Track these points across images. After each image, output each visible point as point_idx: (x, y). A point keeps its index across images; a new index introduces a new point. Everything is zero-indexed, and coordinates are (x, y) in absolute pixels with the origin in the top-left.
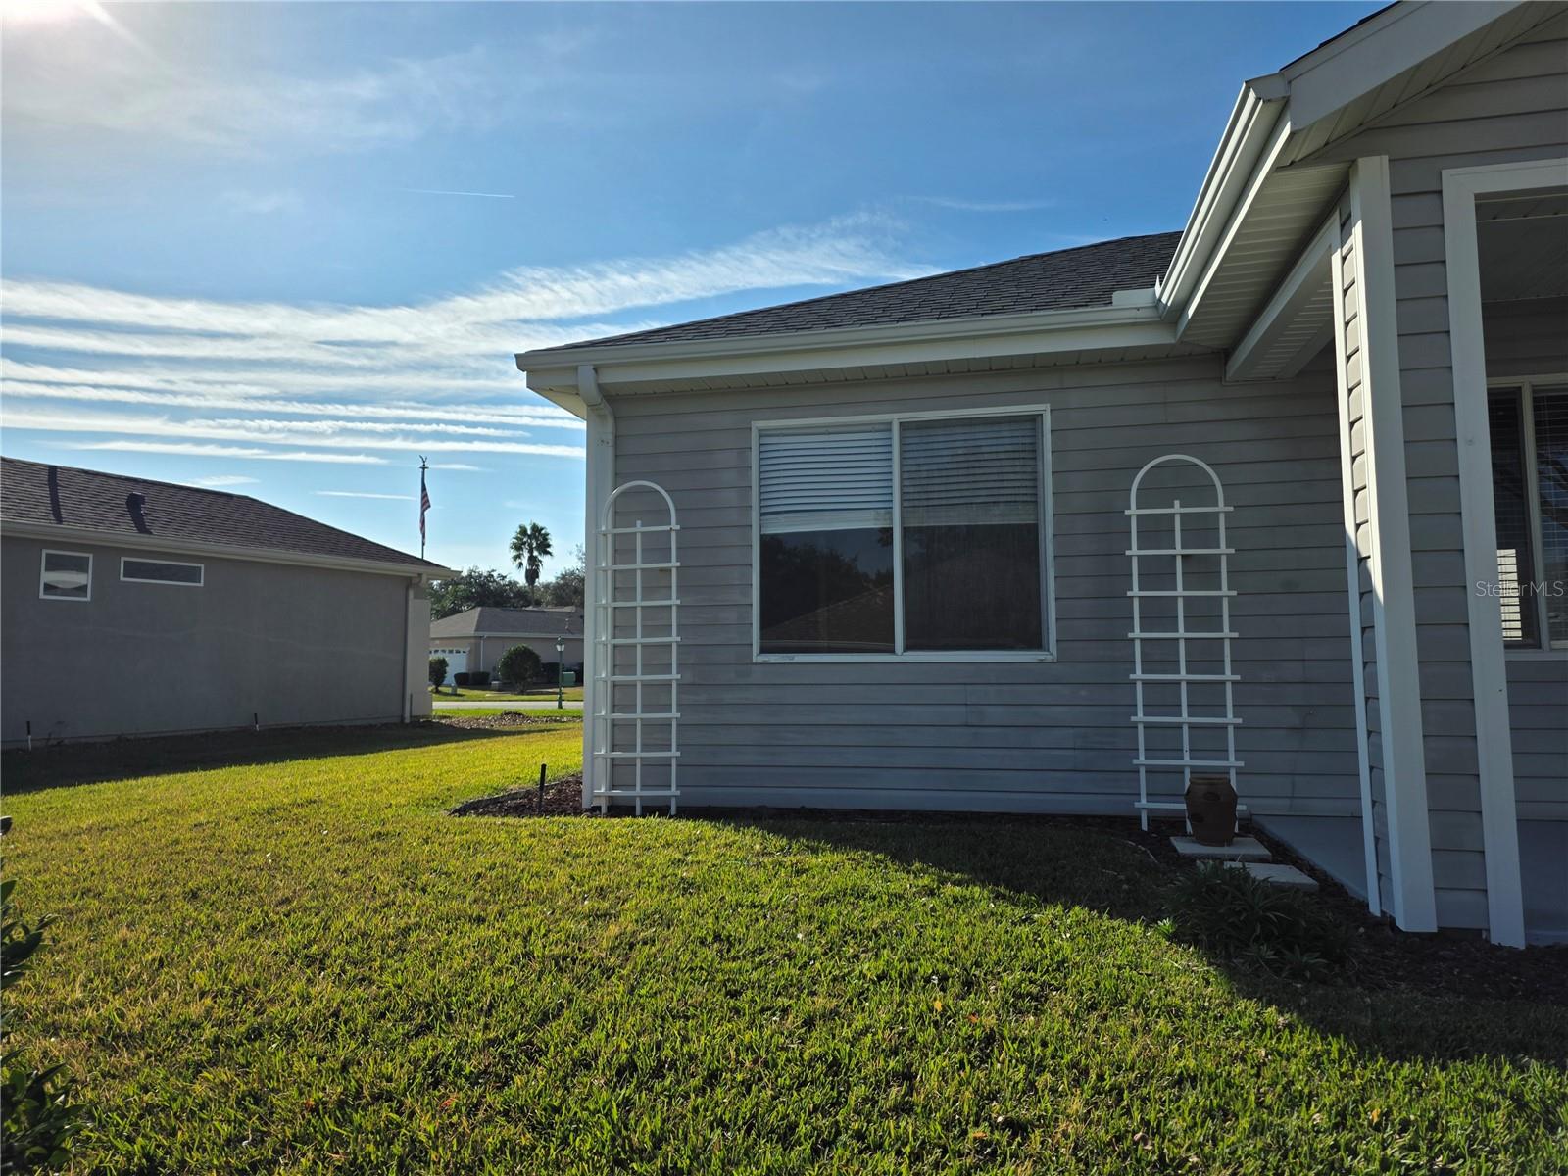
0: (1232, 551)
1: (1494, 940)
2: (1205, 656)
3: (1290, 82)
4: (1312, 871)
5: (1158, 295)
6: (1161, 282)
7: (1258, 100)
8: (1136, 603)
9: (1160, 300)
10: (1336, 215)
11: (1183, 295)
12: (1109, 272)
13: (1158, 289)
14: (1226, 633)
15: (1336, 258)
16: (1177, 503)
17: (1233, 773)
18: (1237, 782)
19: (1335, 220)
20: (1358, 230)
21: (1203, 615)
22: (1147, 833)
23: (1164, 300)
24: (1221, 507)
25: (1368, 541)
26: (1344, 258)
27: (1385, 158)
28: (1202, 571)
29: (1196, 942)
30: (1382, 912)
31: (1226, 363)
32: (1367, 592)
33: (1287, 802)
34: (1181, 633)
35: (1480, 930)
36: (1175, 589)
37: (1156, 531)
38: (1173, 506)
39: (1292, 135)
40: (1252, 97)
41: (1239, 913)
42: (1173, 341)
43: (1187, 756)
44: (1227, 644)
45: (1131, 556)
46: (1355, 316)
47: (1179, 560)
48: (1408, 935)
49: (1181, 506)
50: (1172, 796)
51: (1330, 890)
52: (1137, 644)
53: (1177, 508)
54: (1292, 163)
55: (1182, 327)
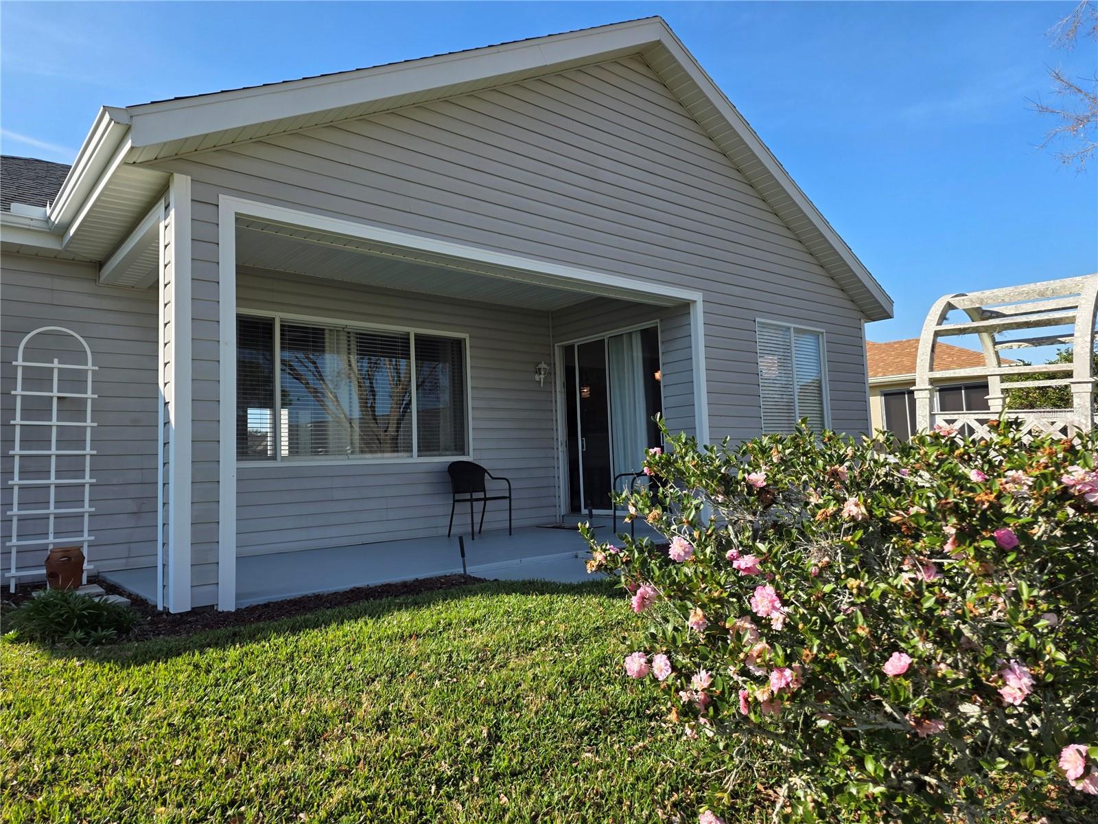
0: (96, 396)
1: (220, 610)
2: (70, 467)
3: (131, 117)
4: (129, 596)
5: (48, 214)
6: (51, 204)
7: (111, 120)
8: (18, 429)
9: (49, 217)
10: (163, 200)
11: (67, 219)
12: (13, 183)
13: (48, 210)
14: (88, 451)
15: (162, 226)
16: (56, 361)
17: (86, 545)
18: (89, 552)
19: (162, 204)
20: (172, 212)
21: (71, 439)
22: (15, 594)
23: (53, 218)
24: (90, 366)
25: (168, 392)
26: (166, 227)
27: (189, 178)
28: (72, 408)
29: (32, 640)
30: (164, 607)
31: (100, 271)
32: (167, 423)
33: (124, 561)
34: (53, 451)
35: (213, 606)
36: (51, 420)
37: (38, 379)
38: (53, 363)
39: (132, 148)
40: (107, 117)
41: (63, 615)
42: (59, 248)
43: (51, 536)
44: (88, 458)
45: (16, 395)
46: (169, 263)
47: (55, 401)
48: (175, 614)
49: (59, 363)
50: (38, 567)
51: (139, 603)
52: (17, 460)
53: (56, 364)
54: (134, 163)
55: (66, 239)
